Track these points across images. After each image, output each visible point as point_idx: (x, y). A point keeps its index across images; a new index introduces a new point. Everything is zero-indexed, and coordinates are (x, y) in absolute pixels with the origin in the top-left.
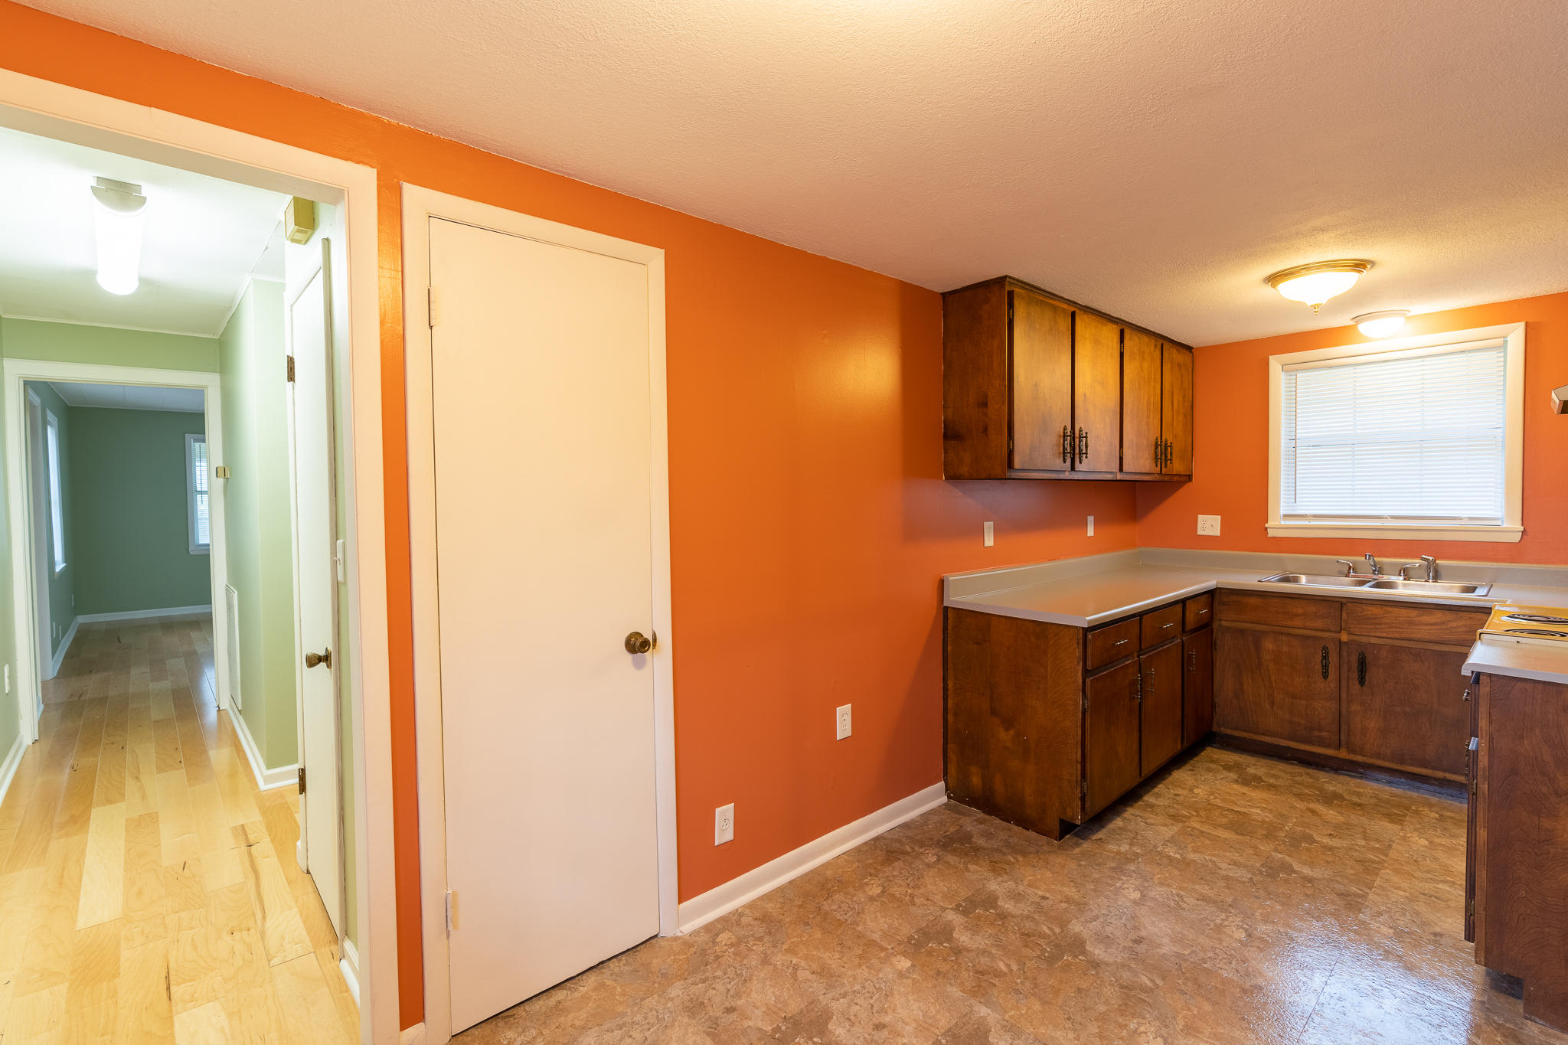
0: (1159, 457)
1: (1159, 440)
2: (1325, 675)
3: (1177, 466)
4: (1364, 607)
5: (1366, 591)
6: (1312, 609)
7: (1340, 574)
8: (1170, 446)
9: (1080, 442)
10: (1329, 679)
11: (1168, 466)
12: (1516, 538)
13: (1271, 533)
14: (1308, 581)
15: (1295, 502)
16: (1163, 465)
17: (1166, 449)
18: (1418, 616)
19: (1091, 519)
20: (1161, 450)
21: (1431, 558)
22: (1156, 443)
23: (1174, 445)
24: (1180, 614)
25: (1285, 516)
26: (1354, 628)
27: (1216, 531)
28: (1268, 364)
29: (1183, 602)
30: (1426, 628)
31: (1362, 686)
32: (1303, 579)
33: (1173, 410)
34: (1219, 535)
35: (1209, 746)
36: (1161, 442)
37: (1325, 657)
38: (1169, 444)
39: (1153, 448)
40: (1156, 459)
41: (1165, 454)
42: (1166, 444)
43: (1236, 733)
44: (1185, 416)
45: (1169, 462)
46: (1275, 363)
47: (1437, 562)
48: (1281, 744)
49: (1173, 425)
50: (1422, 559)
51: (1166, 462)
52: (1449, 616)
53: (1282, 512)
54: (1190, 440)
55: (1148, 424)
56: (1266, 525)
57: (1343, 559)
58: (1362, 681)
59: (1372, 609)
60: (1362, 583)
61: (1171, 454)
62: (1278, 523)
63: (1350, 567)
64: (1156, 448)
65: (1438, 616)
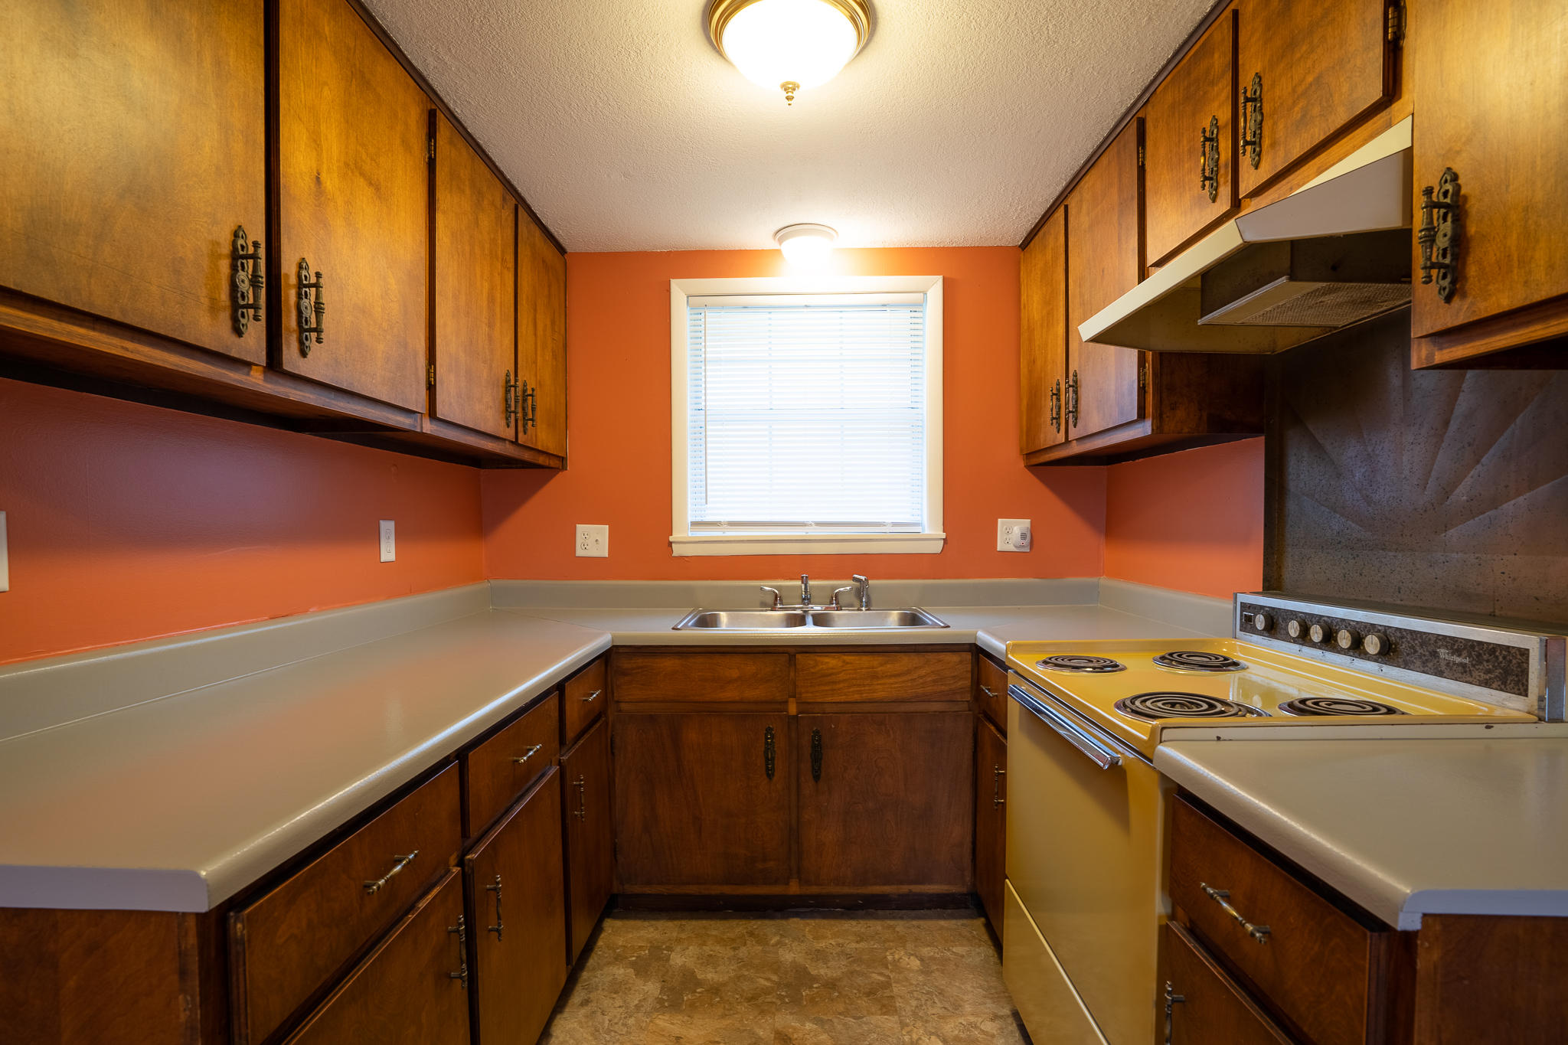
0: (513, 409)
1: (512, 377)
2: (770, 774)
3: (542, 437)
4: (818, 659)
5: (809, 631)
6: (750, 667)
7: (764, 605)
8: (532, 395)
9: (299, 296)
10: (775, 778)
11: (529, 432)
12: (937, 547)
13: (678, 551)
14: (732, 622)
15: (706, 503)
16: (520, 429)
17: (525, 400)
18: (882, 665)
19: (387, 527)
20: (516, 396)
21: (863, 578)
22: (508, 381)
23: (538, 393)
24: (555, 714)
25: (694, 524)
26: (807, 692)
27: (603, 551)
28: (669, 291)
29: (559, 689)
30: (891, 681)
31: (817, 782)
32: (724, 616)
33: (535, 335)
34: (607, 556)
35: (608, 917)
36: (516, 381)
37: (769, 748)
38: (529, 392)
39: (501, 392)
40: (507, 411)
41: (524, 409)
42: (524, 391)
43: (648, 890)
44: (555, 357)
45: (530, 423)
46: (680, 289)
47: (870, 582)
48: (713, 893)
49: (535, 362)
50: (855, 579)
51: (524, 426)
52: (914, 660)
53: (690, 519)
54: (563, 401)
55: (490, 338)
56: (671, 539)
57: (768, 586)
58: (817, 778)
59: (826, 660)
60: (800, 621)
61: (533, 409)
62: (686, 535)
63: (776, 595)
64: (507, 391)
65: (905, 662)
